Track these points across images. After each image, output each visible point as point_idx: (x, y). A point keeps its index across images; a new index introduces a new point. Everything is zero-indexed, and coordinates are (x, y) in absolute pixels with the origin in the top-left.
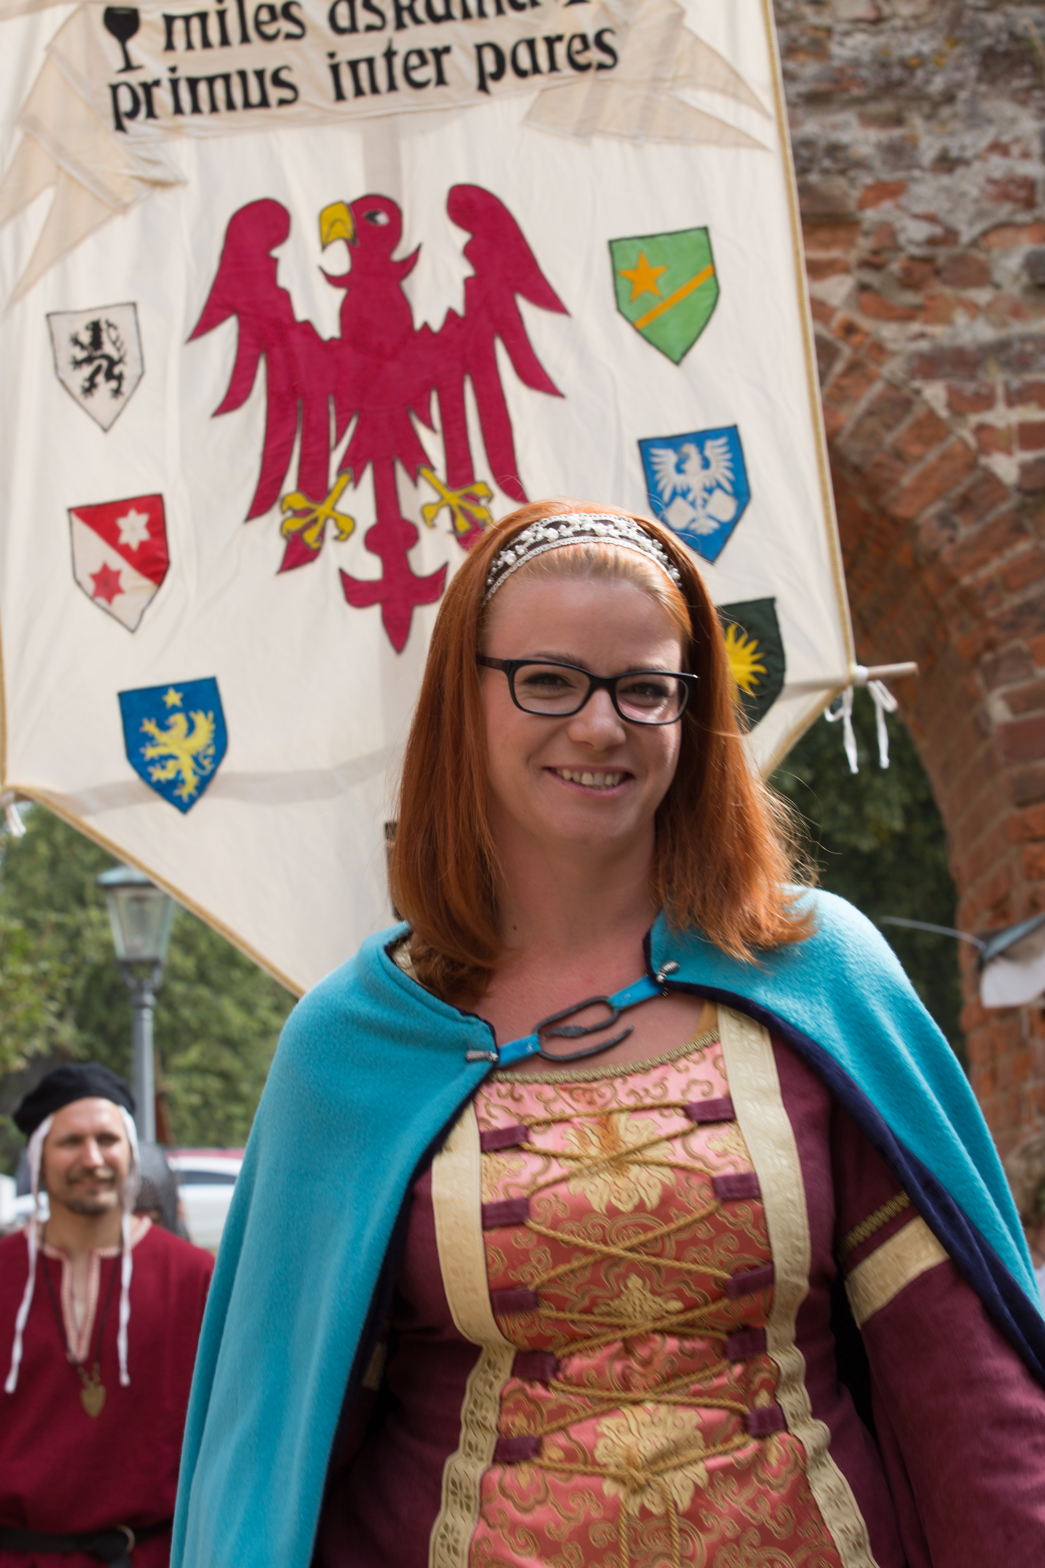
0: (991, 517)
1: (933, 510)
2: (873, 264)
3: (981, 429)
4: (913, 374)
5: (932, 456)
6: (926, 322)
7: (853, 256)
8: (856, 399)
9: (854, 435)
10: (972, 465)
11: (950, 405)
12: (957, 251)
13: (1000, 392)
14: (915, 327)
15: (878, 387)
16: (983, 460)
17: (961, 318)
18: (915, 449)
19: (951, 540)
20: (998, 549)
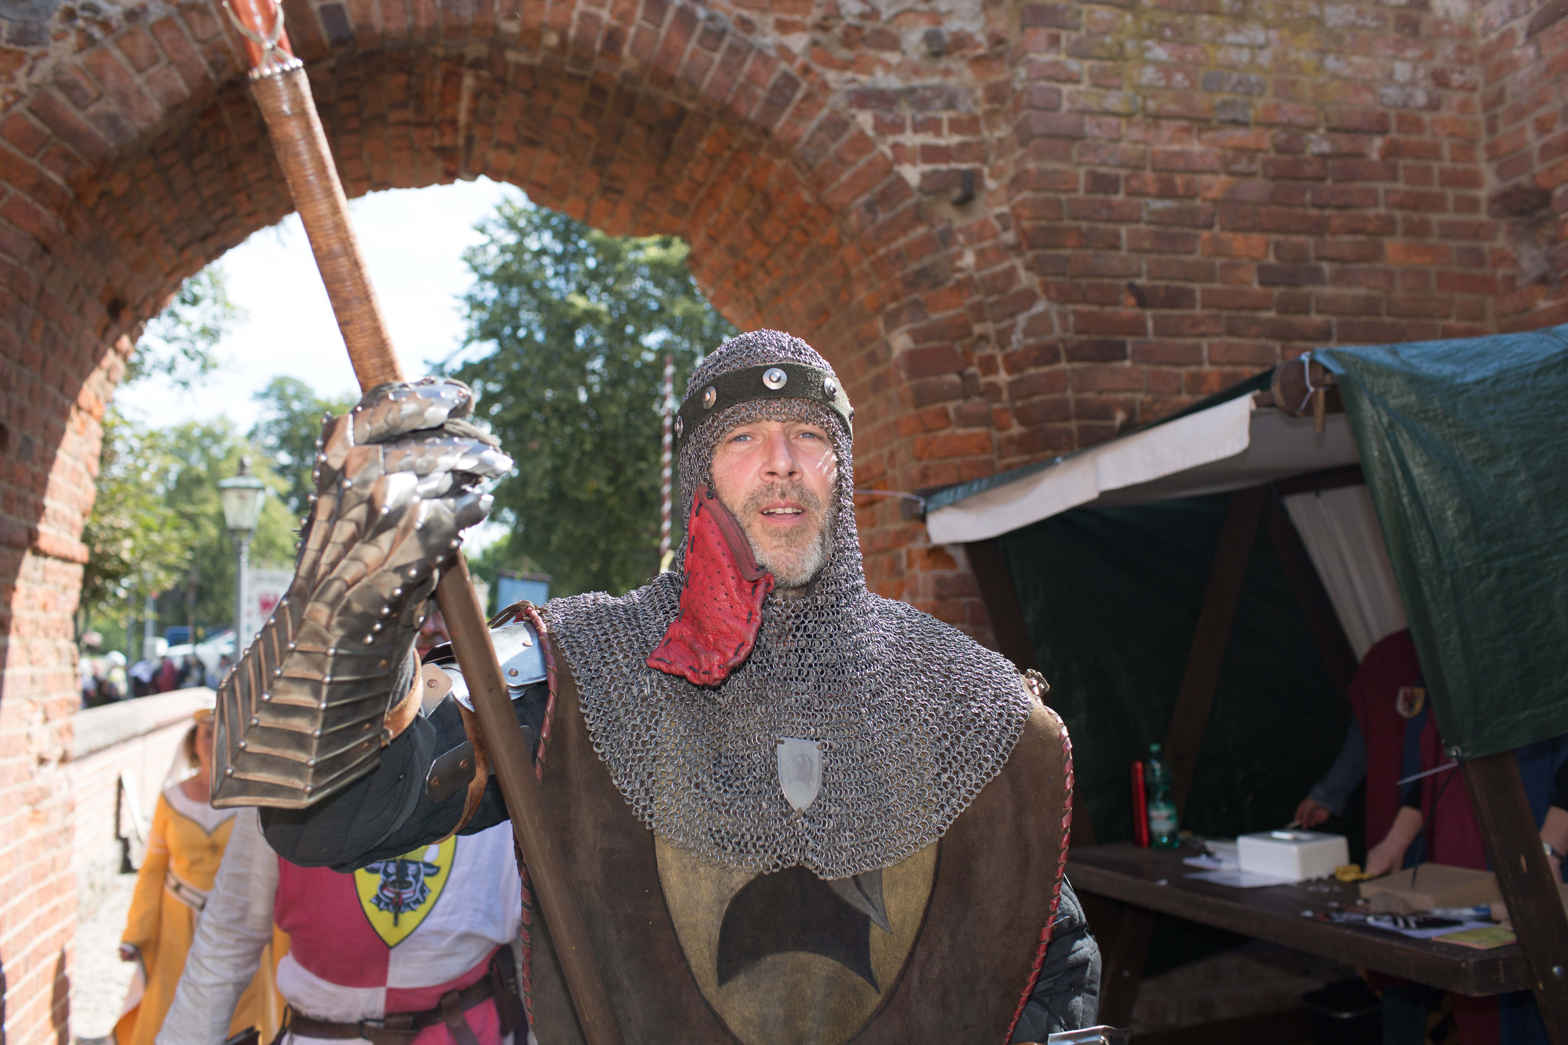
0: (900, 208)
1: (862, 200)
2: (822, 27)
3: (895, 146)
4: (851, 104)
5: (862, 162)
6: (857, 72)
7: (809, 20)
8: (811, 118)
9: (809, 143)
10: (889, 171)
11: (876, 128)
12: (878, 25)
13: (909, 122)
14: (849, 75)
15: (824, 112)
16: (897, 168)
17: (879, 73)
18: (850, 157)
19: (873, 221)
20: (904, 231)
